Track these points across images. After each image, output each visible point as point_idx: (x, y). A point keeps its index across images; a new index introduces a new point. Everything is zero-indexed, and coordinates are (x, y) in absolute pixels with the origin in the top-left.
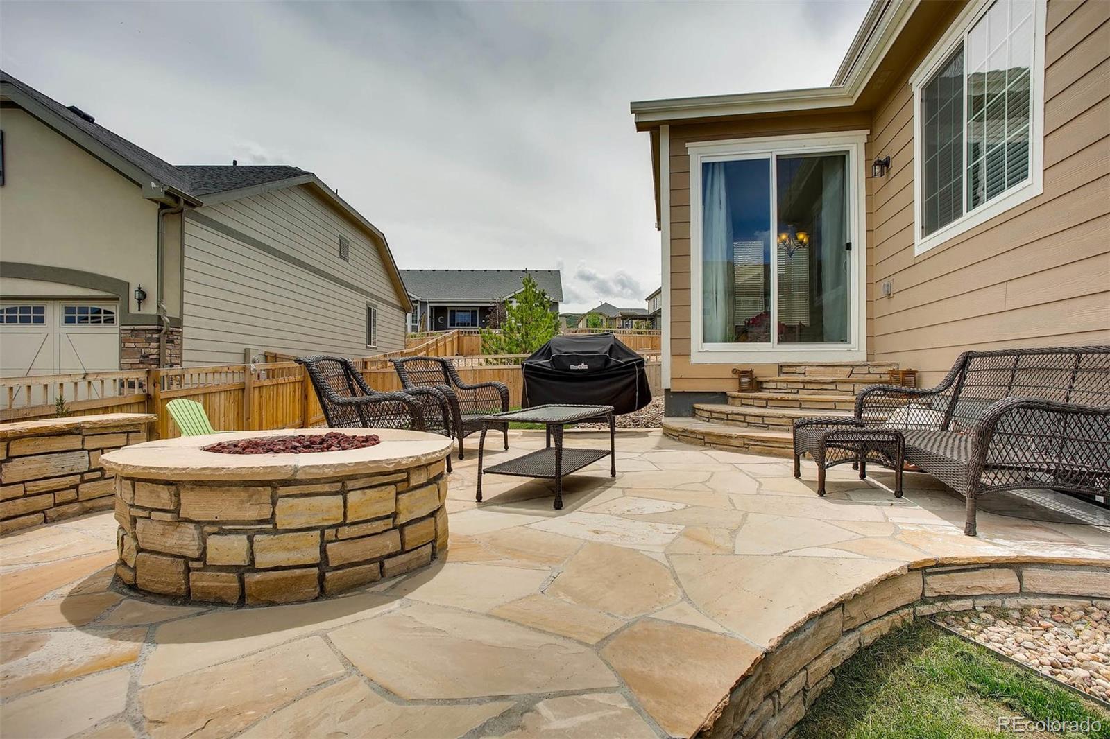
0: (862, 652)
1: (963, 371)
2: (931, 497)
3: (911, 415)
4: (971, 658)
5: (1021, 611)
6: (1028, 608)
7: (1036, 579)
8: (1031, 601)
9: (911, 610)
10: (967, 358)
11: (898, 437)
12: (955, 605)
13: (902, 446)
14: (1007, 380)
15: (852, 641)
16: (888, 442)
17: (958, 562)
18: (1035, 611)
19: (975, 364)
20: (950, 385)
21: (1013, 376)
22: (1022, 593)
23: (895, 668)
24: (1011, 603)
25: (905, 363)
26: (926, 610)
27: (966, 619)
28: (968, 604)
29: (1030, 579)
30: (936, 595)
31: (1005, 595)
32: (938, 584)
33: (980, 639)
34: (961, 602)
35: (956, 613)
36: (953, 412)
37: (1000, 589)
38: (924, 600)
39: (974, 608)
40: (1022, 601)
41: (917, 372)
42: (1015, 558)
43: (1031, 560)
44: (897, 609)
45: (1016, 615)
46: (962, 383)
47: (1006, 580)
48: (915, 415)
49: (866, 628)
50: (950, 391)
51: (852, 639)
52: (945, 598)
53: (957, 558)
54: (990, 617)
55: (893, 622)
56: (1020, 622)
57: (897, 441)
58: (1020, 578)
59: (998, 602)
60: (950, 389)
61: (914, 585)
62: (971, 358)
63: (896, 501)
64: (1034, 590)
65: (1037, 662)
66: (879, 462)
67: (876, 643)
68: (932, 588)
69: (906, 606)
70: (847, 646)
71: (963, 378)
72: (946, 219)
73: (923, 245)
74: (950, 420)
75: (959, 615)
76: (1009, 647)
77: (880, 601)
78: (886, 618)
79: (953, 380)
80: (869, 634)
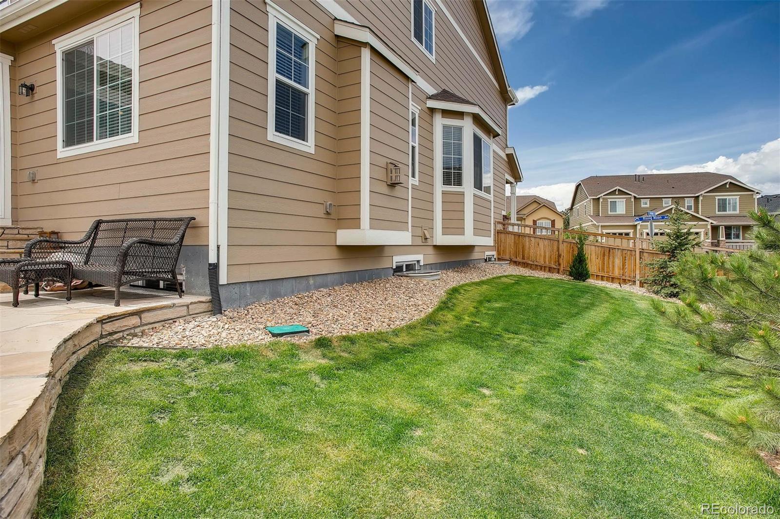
0: (79, 364)
1: (96, 231)
2: (87, 298)
3: (65, 256)
4: (128, 351)
5: (142, 332)
6: (144, 330)
7: (147, 317)
8: (145, 327)
9: (97, 342)
10: (98, 223)
11: (69, 265)
12: (116, 336)
13: (71, 270)
14: (122, 234)
15: (75, 357)
16: (62, 269)
17: (118, 314)
18: (147, 331)
19: (103, 226)
20: (89, 238)
21: (125, 232)
22: (142, 325)
23: (97, 364)
24: (137, 330)
25: (48, 227)
26: (103, 341)
27: (121, 340)
28: (121, 334)
29: (145, 318)
30: (107, 333)
31: (135, 327)
32: (109, 328)
33: (129, 345)
34: (118, 334)
35: (116, 340)
36: (91, 253)
37: (133, 325)
38: (102, 337)
39: (123, 336)
40: (142, 328)
41: (59, 233)
42: (139, 309)
43: (145, 309)
44: (91, 342)
45: (140, 334)
46: (96, 237)
47: (135, 320)
48: (68, 256)
49: (79, 352)
50: (89, 243)
51: (75, 356)
52: (111, 334)
53: (116, 313)
54: (131, 337)
55: (90, 348)
56: (142, 336)
57: (67, 268)
58: (141, 319)
59: (132, 331)
60: (89, 241)
61: (98, 329)
62: (101, 223)
63: (68, 302)
64: (145, 323)
65: (152, 344)
66: (59, 282)
67: (84, 358)
68: (106, 330)
69: (94, 341)
70: (74, 360)
71: (96, 234)
72: (81, 141)
73: (63, 152)
74: (89, 258)
75: (118, 340)
76: (141, 344)
77: (85, 338)
78: (87, 347)
79: (91, 236)
80: (81, 354)
